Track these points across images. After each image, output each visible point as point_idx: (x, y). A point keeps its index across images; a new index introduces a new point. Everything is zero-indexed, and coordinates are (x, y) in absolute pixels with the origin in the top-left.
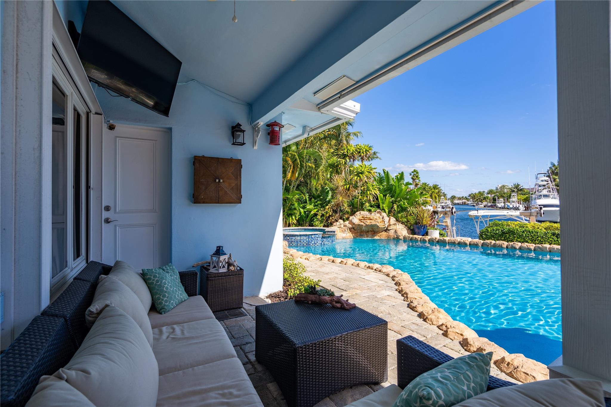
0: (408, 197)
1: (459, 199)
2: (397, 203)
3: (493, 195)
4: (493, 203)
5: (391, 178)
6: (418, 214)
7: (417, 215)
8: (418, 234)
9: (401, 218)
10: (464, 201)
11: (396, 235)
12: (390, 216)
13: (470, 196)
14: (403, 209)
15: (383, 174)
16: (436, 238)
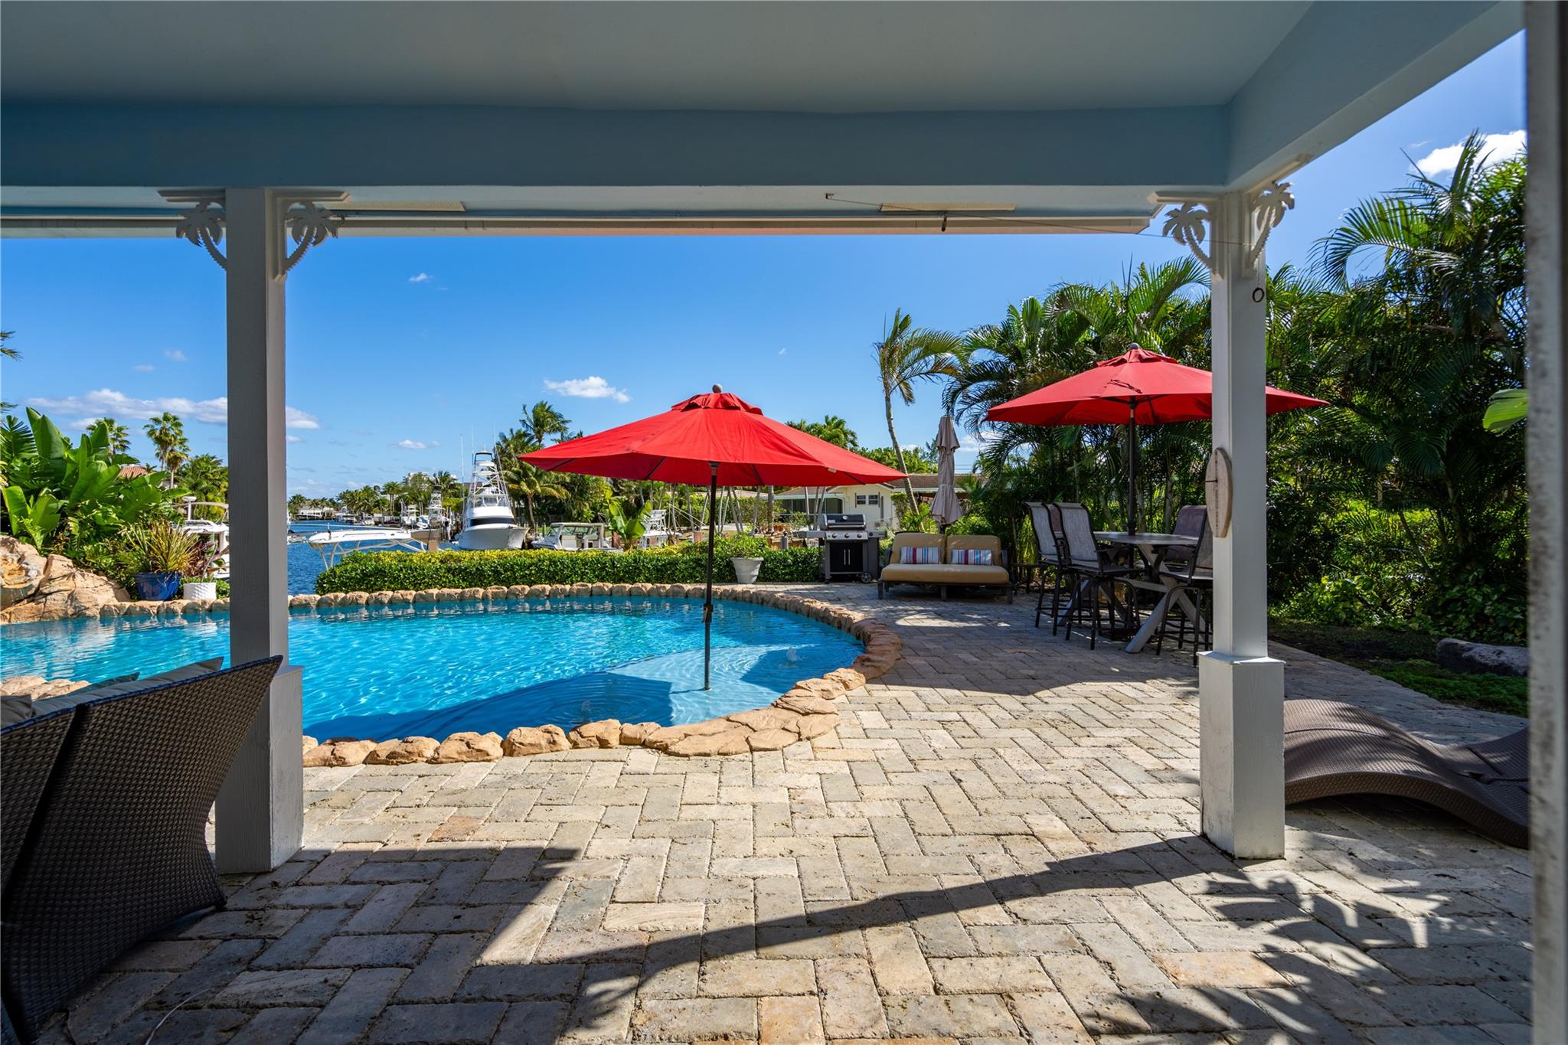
0: (122, 497)
1: (315, 504)
2: (79, 513)
3: (396, 496)
4: (395, 514)
5: (56, 438)
6: (154, 544)
7: (149, 547)
8: (154, 597)
9: (92, 557)
10: (326, 509)
11: (75, 608)
12: (50, 551)
13: (342, 497)
14: (99, 532)
15: (27, 423)
16: (204, 603)
